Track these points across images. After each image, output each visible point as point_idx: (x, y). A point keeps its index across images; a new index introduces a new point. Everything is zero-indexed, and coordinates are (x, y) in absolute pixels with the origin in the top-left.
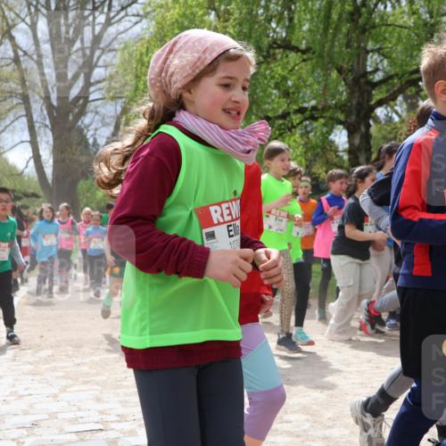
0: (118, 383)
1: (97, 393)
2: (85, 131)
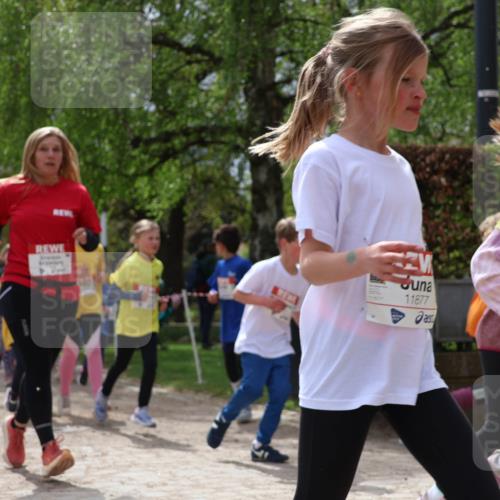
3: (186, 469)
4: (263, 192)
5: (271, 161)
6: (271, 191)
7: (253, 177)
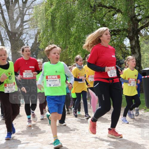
0: (48, 142)
1: (40, 146)
2: (23, 41)
4: (134, 48)
5: (136, 39)
6: (137, 48)
7: (130, 44)
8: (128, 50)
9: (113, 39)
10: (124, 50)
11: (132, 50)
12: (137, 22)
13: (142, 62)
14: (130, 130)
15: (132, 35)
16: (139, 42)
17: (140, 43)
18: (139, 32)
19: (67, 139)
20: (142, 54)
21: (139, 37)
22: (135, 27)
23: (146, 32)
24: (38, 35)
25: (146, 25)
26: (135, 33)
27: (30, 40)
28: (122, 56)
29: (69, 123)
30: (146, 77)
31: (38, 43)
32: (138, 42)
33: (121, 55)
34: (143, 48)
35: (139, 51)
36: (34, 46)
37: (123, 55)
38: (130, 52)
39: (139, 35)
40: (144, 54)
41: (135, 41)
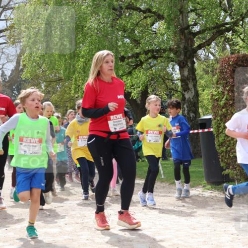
3: (160, 220)
4: (187, 81)
5: (189, 65)
6: (191, 80)
7: (181, 74)
8: (177, 84)
9: (152, 65)
10: (170, 84)
11: (183, 84)
12: (192, 37)
13: (200, 105)
14: (178, 222)
15: (184, 58)
16: (196, 70)
17: (196, 73)
18: (195, 54)
19: (70, 238)
20: (200, 92)
21: (194, 63)
22: (188, 45)
23: (207, 54)
24: (21, 56)
25: (206, 42)
26: (188, 55)
27: (7, 64)
28: (167, 95)
29: (74, 211)
30: (206, 130)
31: (22, 69)
32: (193, 71)
33: (165, 92)
34: (203, 82)
35: (195, 86)
36: (14, 74)
37: (168, 93)
38: (179, 88)
39: (195, 60)
40: (203, 91)
41: (188, 69)
